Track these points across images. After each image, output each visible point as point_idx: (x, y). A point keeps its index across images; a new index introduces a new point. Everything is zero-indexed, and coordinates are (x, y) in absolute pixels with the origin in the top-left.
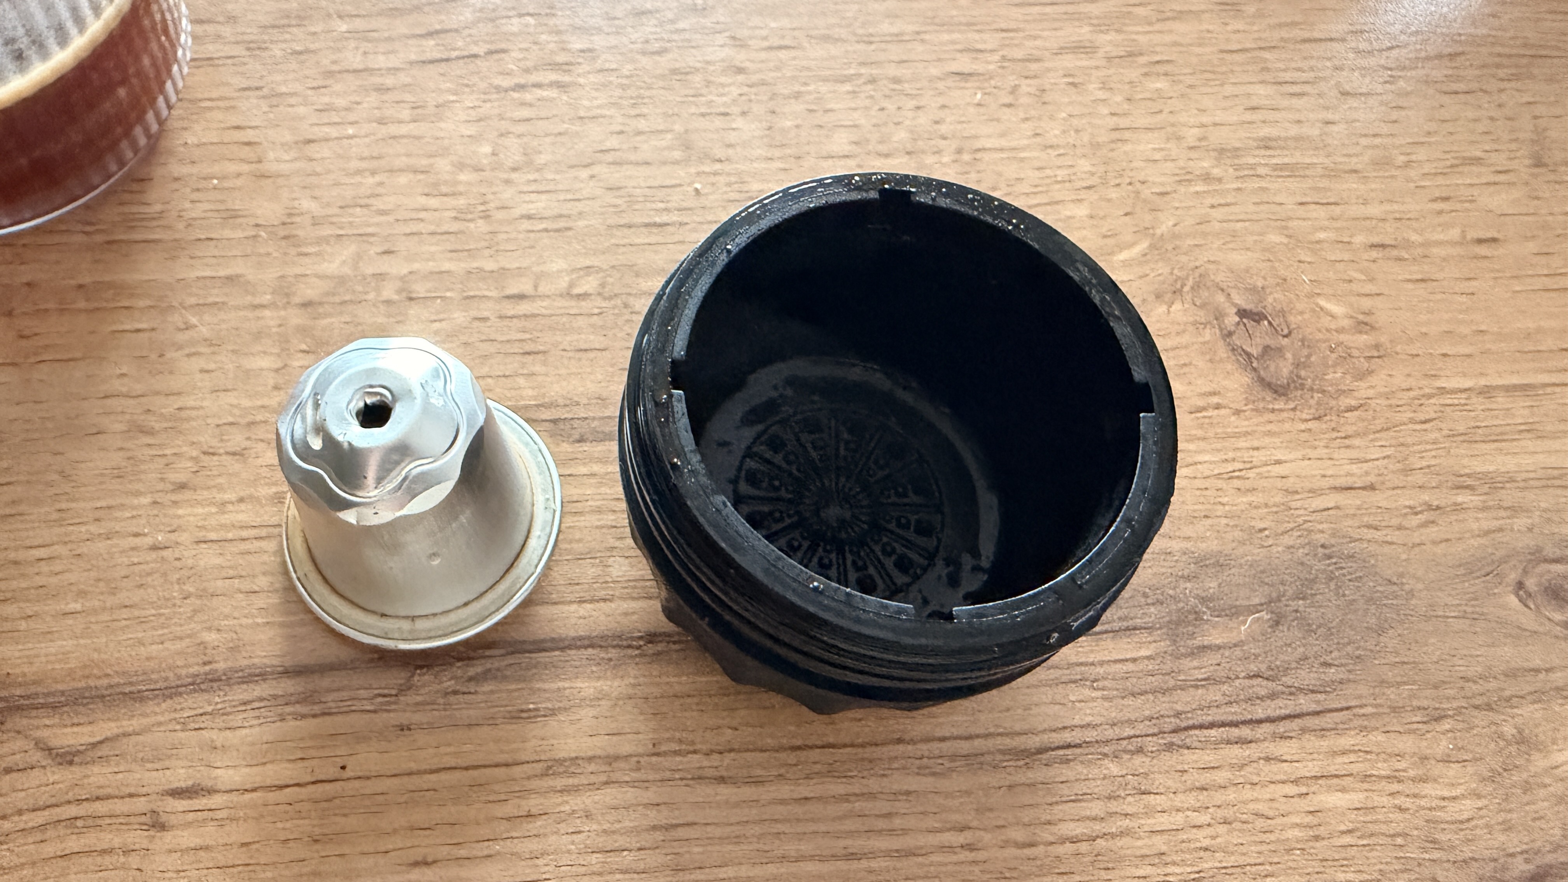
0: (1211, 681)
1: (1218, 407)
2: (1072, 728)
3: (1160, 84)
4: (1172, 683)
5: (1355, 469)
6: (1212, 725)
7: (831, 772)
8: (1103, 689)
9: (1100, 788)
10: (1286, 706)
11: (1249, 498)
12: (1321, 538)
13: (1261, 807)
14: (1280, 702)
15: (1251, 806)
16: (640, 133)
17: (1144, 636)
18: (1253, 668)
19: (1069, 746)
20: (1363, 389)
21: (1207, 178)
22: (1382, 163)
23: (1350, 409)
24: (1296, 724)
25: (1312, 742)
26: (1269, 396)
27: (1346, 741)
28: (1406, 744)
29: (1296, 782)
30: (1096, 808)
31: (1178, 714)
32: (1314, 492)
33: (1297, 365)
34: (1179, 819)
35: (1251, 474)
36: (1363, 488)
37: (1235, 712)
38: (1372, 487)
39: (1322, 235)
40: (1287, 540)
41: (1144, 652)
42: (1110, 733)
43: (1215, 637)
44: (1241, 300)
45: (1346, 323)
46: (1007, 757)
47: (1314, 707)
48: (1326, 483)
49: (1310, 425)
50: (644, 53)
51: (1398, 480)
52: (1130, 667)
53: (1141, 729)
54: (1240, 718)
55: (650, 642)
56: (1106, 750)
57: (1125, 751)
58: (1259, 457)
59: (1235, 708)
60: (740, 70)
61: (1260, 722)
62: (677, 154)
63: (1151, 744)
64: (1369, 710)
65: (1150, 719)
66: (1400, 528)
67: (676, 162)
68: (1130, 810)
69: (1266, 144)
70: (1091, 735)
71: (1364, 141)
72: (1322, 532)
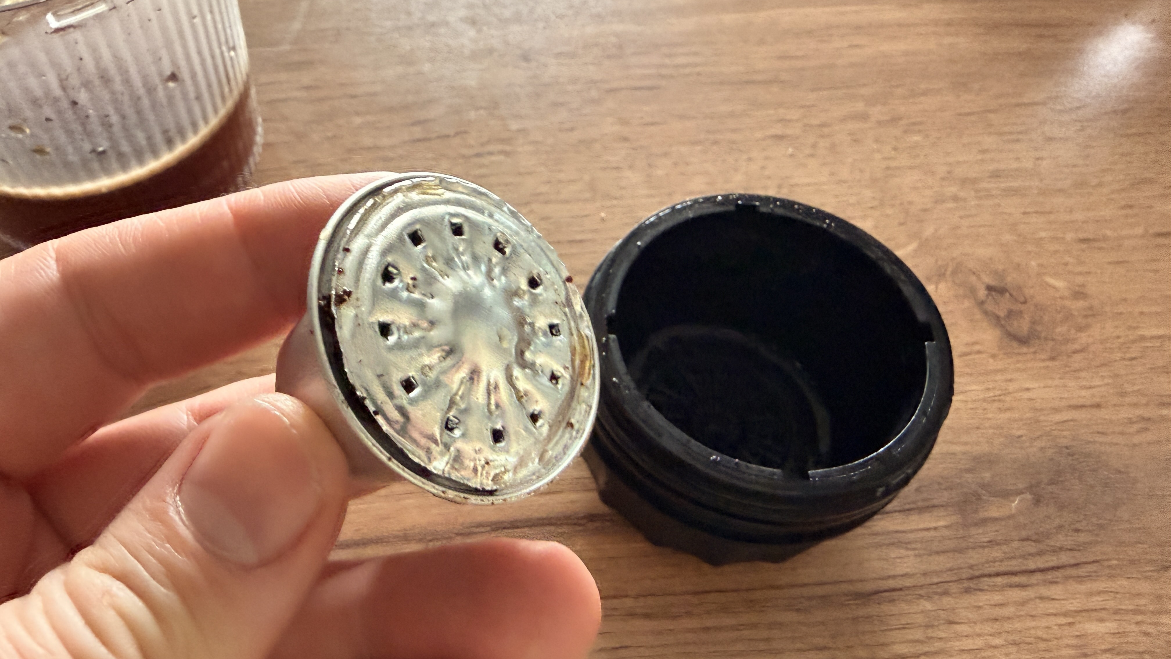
0: (992, 543)
1: (979, 352)
2: (894, 577)
3: (917, 138)
4: (964, 545)
5: (1084, 393)
6: (998, 575)
7: (725, 609)
8: (914, 549)
9: (920, 619)
10: (1052, 561)
11: (1008, 415)
12: (1064, 442)
13: (1040, 633)
14: (1046, 558)
15: (1033, 632)
16: (560, 182)
17: (942, 512)
18: (1024, 534)
19: (894, 590)
20: (1083, 338)
21: (955, 198)
22: (1080, 184)
23: (1075, 352)
24: (1058, 574)
25: (1074, 586)
26: (1015, 344)
27: (1101, 585)
28: (1144, 587)
29: (1065, 614)
30: (918, 634)
31: (971, 567)
32: (1056, 410)
33: (1033, 322)
34: (979, 643)
35: (1008, 399)
36: (1092, 406)
37: (1014, 565)
38: (1098, 406)
39: (1043, 234)
40: (1038, 444)
41: (942, 523)
42: (923, 581)
43: (993, 512)
44: (988, 280)
45: (1066, 293)
46: (848, 598)
47: (1072, 561)
48: (1064, 403)
49: (1048, 363)
50: (560, 130)
51: (1116, 400)
52: (932, 533)
53: (945, 577)
54: (1017, 569)
55: (592, 521)
56: (922, 592)
57: (936, 593)
58: (1012, 387)
59: (1014, 562)
60: (626, 139)
61: (1033, 572)
62: (587, 195)
63: (954, 588)
64: (1115, 562)
65: (951, 570)
66: (1122, 433)
67: (586, 200)
68: (943, 635)
69: (996, 175)
70: (908, 582)
71: (1066, 170)
72: (1065, 437)
